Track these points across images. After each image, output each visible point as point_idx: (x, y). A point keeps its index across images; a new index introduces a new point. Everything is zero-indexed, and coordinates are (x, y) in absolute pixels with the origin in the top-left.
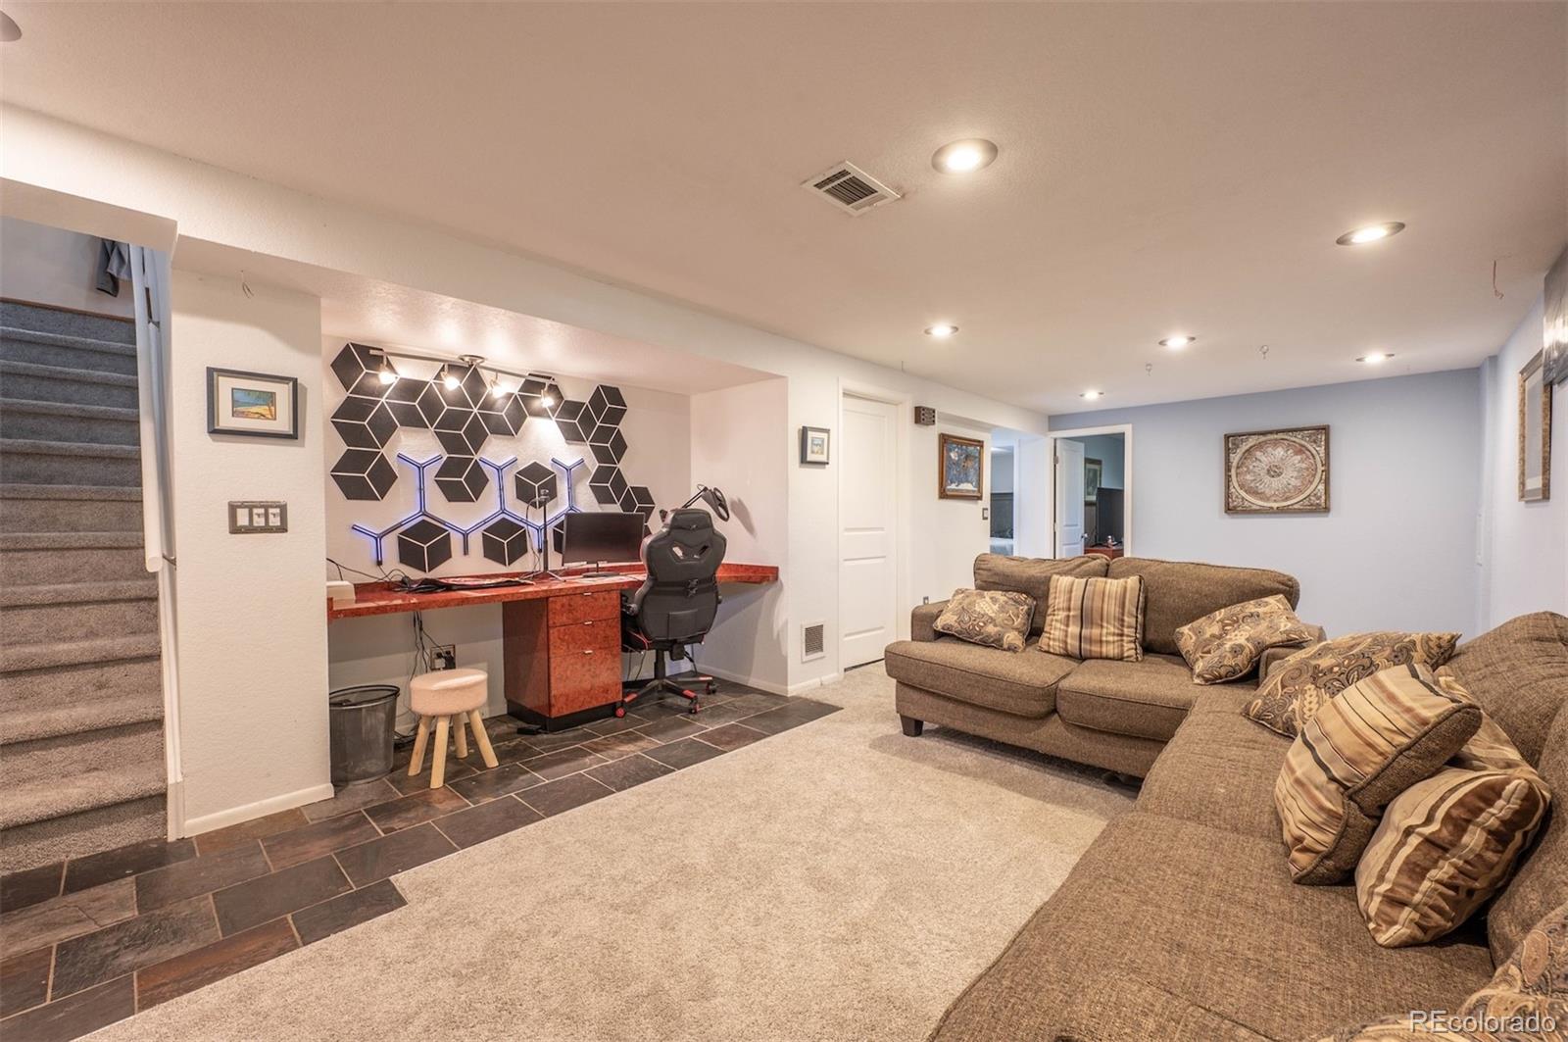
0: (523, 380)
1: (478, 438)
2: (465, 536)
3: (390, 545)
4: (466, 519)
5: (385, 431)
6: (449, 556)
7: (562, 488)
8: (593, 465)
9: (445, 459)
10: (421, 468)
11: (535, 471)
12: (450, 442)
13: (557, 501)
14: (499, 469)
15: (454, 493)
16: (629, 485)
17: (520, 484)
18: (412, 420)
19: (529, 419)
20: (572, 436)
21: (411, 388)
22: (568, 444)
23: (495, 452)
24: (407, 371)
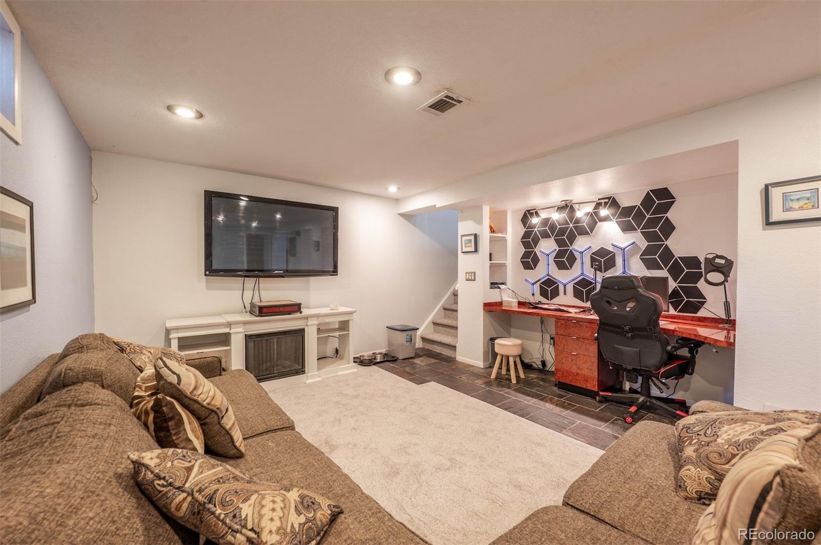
0: (595, 203)
1: (572, 238)
2: (565, 286)
3: (537, 288)
4: (566, 278)
5: (536, 242)
6: (558, 295)
7: (619, 261)
8: (643, 244)
9: (557, 250)
10: (548, 255)
11: (602, 252)
12: (560, 243)
13: (616, 269)
14: (582, 253)
15: (561, 266)
16: (677, 255)
17: (593, 260)
18: (545, 235)
19: (599, 224)
20: (627, 228)
21: (546, 222)
22: (624, 233)
23: (581, 245)
24: (544, 215)
